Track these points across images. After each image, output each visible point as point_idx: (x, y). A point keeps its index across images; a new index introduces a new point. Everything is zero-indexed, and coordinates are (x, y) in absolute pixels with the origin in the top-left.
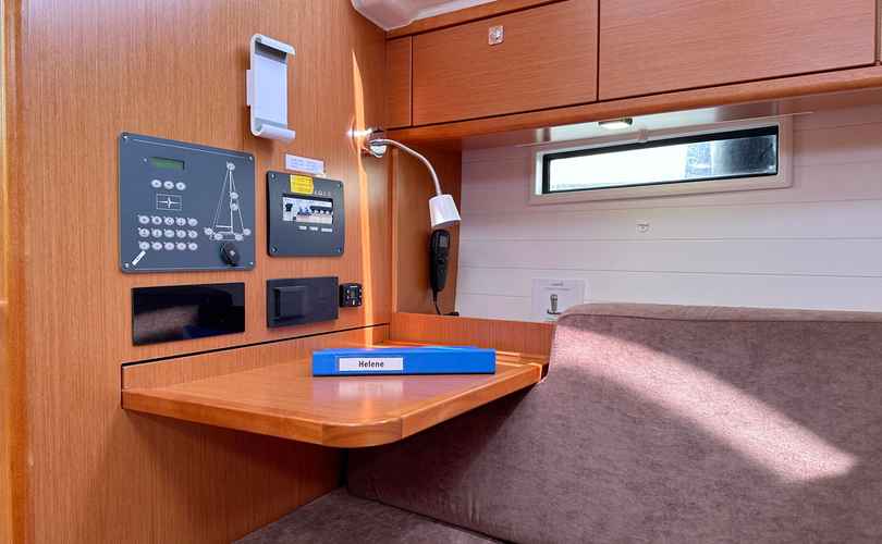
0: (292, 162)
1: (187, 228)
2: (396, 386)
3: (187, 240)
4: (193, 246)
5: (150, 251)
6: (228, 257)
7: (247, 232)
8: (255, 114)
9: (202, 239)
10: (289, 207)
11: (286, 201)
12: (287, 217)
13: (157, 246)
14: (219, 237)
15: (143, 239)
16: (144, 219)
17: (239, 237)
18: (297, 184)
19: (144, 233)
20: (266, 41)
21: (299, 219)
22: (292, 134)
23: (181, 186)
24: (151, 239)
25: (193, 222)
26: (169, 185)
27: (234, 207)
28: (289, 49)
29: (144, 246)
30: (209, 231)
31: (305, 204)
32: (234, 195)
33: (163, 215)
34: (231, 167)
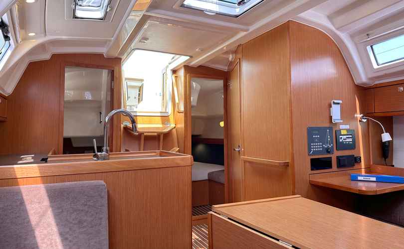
0: (342, 127)
1: (320, 145)
2: (374, 185)
3: (320, 148)
4: (321, 149)
6: (328, 151)
7: (332, 145)
8: (333, 118)
10: (341, 138)
11: (340, 137)
12: (341, 141)
13: (315, 149)
14: (326, 147)
16: (312, 144)
17: (330, 146)
18: (343, 132)
19: (312, 147)
20: (336, 101)
21: (344, 141)
22: (342, 121)
23: (318, 136)
25: (321, 144)
26: (316, 136)
27: (329, 139)
28: (340, 102)
29: (312, 150)
30: (324, 146)
31: (345, 137)
32: (329, 137)
33: (315, 143)
34: (328, 130)
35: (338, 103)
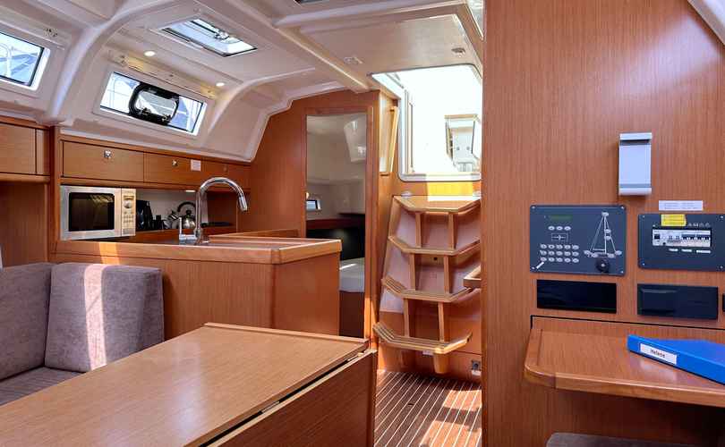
0: (663, 205)
1: (571, 250)
3: (571, 257)
4: (576, 260)
5: (547, 262)
6: (603, 267)
7: (619, 253)
9: (582, 256)
10: (659, 236)
11: (655, 232)
12: (656, 243)
13: (551, 260)
14: (595, 255)
15: (542, 256)
16: (543, 246)
17: (611, 256)
18: (669, 220)
19: (544, 253)
20: (633, 136)
21: (668, 245)
23: (568, 228)
24: (547, 256)
25: (575, 247)
26: (559, 228)
27: (609, 238)
29: (543, 259)
30: (587, 252)
31: (675, 234)
32: (608, 231)
33: (555, 244)
34: (606, 214)
35: (645, 142)
